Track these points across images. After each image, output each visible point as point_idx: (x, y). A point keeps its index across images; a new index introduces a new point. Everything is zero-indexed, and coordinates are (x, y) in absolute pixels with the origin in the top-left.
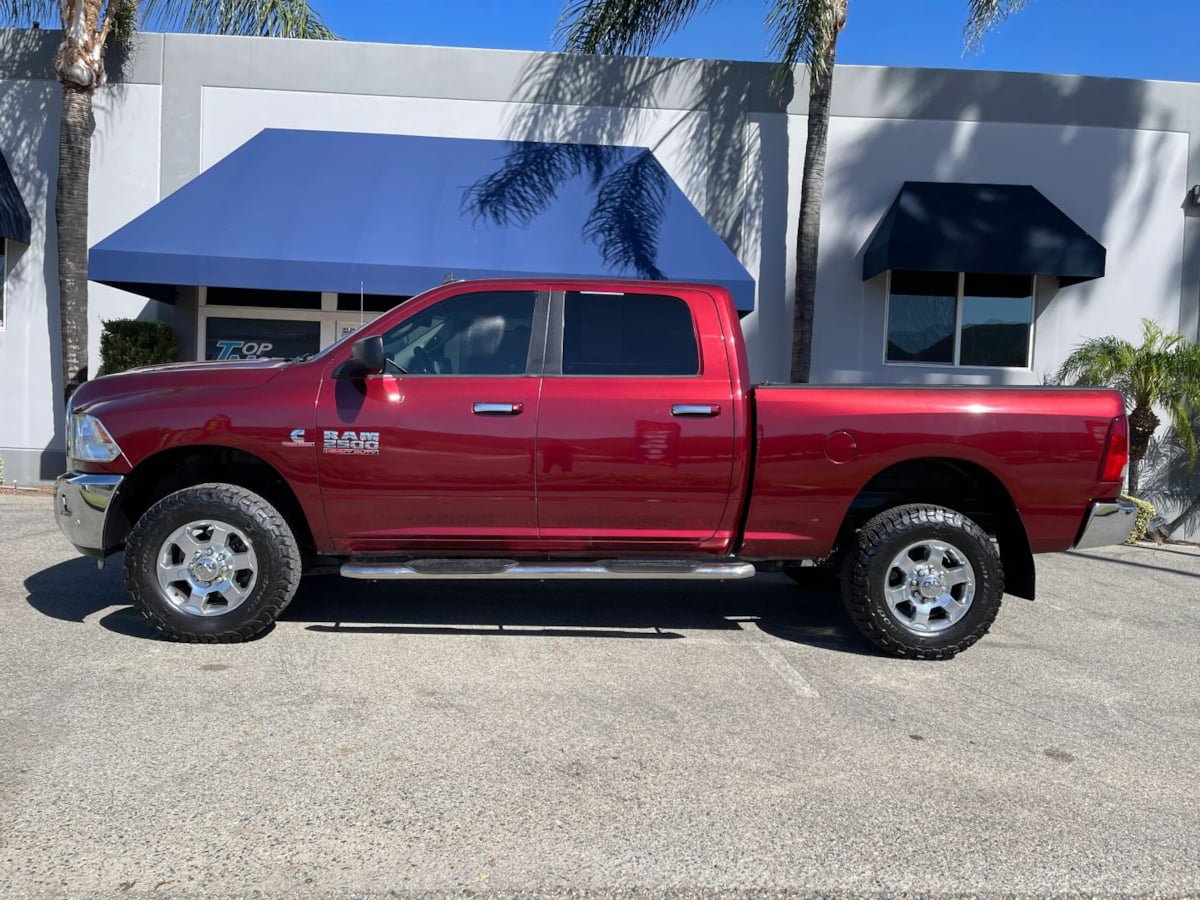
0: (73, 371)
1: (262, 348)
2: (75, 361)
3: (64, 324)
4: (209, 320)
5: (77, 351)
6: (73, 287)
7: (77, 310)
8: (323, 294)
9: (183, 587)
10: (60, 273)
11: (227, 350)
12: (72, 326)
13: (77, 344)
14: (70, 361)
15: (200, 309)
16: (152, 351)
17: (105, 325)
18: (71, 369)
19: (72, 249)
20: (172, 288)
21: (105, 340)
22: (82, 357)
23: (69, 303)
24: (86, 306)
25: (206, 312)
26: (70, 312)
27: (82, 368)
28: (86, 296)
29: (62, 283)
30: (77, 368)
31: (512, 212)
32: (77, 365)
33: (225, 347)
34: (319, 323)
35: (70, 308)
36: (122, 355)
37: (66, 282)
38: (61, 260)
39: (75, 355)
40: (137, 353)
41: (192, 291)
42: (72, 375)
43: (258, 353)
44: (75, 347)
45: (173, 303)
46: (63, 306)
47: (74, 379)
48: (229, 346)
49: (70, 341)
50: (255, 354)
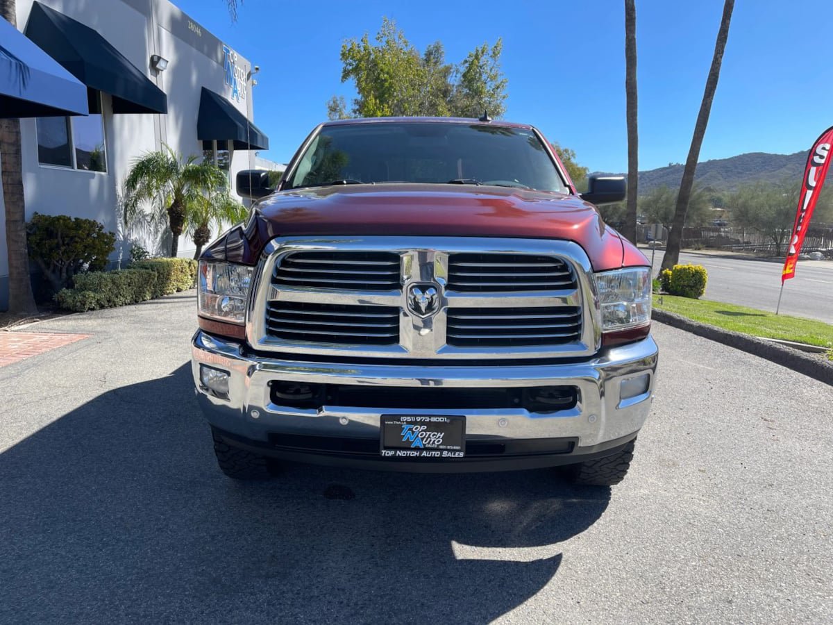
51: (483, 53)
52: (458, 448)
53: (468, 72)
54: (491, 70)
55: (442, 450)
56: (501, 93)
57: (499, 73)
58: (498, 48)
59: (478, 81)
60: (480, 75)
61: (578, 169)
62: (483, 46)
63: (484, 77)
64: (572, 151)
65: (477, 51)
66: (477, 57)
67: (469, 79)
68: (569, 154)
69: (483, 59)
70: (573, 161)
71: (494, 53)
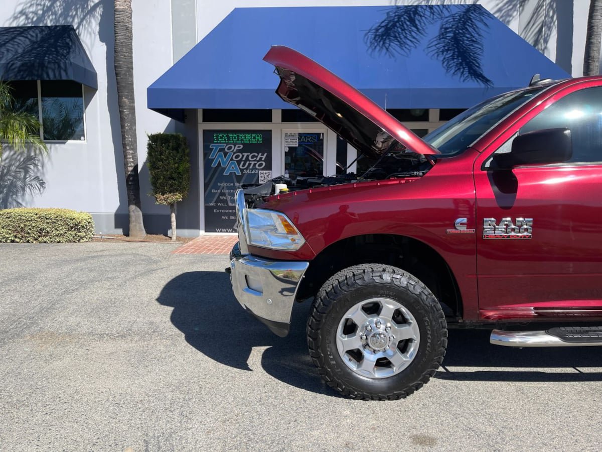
0: (131, 166)
1: (236, 148)
2: (131, 160)
3: (124, 138)
4: (205, 132)
5: (132, 153)
6: (128, 114)
7: (131, 129)
8: (273, 110)
9: (357, 355)
10: (120, 106)
11: (216, 149)
12: (129, 138)
13: (132, 149)
14: (129, 160)
15: (199, 124)
16: (178, 152)
17: (149, 137)
18: (129, 165)
19: (127, 91)
20: (182, 111)
21: (150, 146)
22: (135, 157)
23: (126, 125)
24: (135, 126)
25: (203, 126)
26: (127, 130)
27: (136, 164)
28: (135, 120)
29: (121, 112)
30: (132, 164)
31: (394, 45)
32: (132, 162)
33: (214, 148)
34: (271, 131)
35: (127, 128)
36: (160, 156)
37: (124, 112)
38: (120, 98)
39: (131, 156)
40: (169, 154)
41: (195, 111)
42: (130, 169)
43: (235, 151)
44: (131, 152)
45: (184, 122)
46: (123, 126)
47: (132, 171)
48: (217, 147)
49: (128, 148)
50: (232, 151)
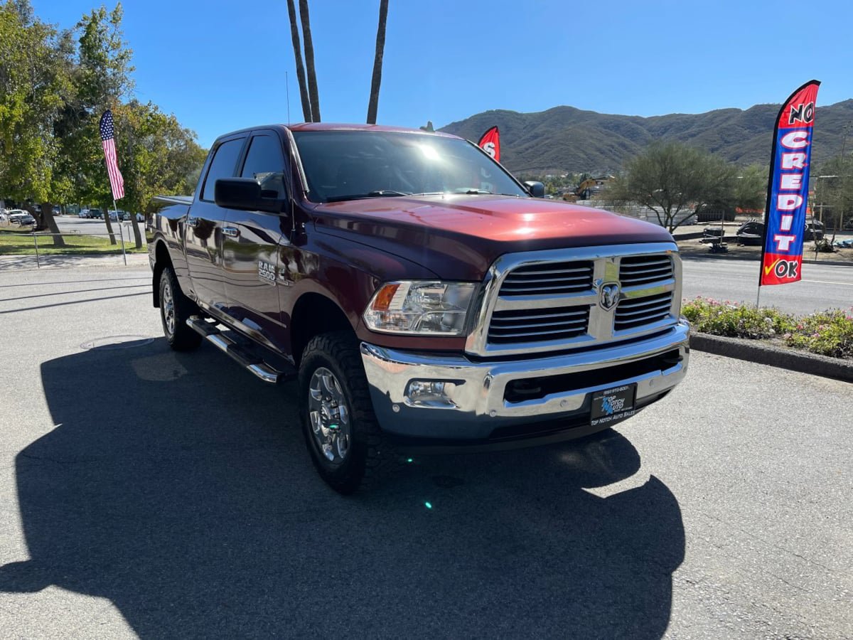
51: (101, 16)
52: (630, 408)
53: (87, 36)
54: (112, 37)
55: (623, 412)
56: (127, 64)
57: (122, 41)
58: (119, 13)
59: (98, 48)
60: (100, 41)
61: (202, 150)
62: (100, 9)
63: (105, 44)
64: (193, 132)
65: (94, 14)
66: (94, 20)
67: (88, 47)
68: (190, 135)
69: (102, 24)
70: (196, 142)
71: (114, 18)
